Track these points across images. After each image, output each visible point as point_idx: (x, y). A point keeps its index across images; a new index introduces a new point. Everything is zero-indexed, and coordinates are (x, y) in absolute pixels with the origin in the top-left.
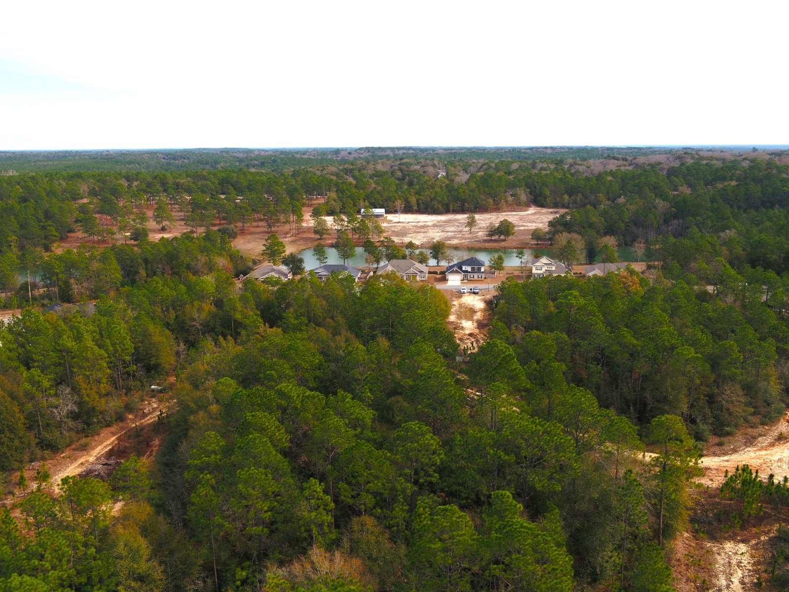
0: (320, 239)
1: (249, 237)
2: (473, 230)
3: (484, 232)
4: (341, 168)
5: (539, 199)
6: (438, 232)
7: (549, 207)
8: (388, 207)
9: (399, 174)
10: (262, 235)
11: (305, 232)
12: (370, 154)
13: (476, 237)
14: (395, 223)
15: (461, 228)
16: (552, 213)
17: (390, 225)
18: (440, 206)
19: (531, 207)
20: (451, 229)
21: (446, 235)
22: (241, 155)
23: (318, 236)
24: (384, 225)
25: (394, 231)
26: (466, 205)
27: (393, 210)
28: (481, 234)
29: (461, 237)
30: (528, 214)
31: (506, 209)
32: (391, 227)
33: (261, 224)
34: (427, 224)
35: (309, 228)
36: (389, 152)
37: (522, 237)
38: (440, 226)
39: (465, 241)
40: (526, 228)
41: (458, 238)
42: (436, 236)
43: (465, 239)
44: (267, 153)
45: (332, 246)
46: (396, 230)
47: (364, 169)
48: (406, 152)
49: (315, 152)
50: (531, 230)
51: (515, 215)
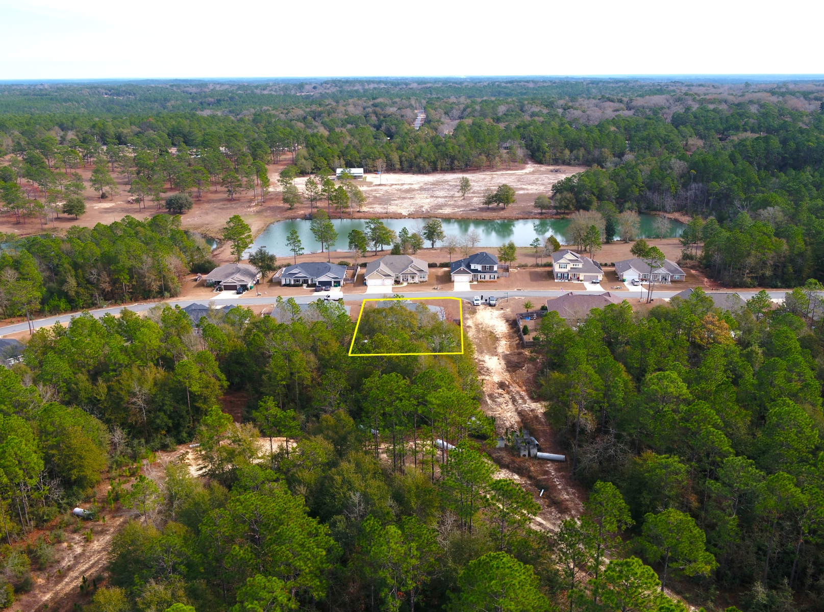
0: (290, 209)
1: (207, 206)
2: (466, 195)
3: (479, 197)
4: (308, 110)
5: (537, 154)
6: (427, 198)
7: (549, 164)
8: (366, 165)
9: (374, 119)
10: (221, 203)
11: (271, 199)
12: (338, 88)
13: (471, 204)
14: (376, 185)
15: (452, 193)
16: (552, 171)
17: (370, 188)
18: (426, 164)
19: (527, 164)
20: (441, 193)
21: (436, 202)
22: (193, 90)
23: (287, 205)
24: (363, 189)
25: (375, 197)
26: (456, 162)
27: (372, 169)
28: (477, 201)
29: (453, 205)
30: (526, 174)
31: (501, 167)
32: (371, 191)
33: (219, 188)
34: (413, 187)
35: (277, 194)
36: (358, 87)
37: (523, 204)
38: (428, 189)
39: (459, 210)
40: (526, 192)
41: (450, 205)
42: (425, 202)
43: (459, 207)
44: (223, 88)
45: (305, 218)
46: (378, 195)
47: (334, 112)
48: (376, 86)
49: (277, 87)
50: (532, 194)
51: (512, 174)
